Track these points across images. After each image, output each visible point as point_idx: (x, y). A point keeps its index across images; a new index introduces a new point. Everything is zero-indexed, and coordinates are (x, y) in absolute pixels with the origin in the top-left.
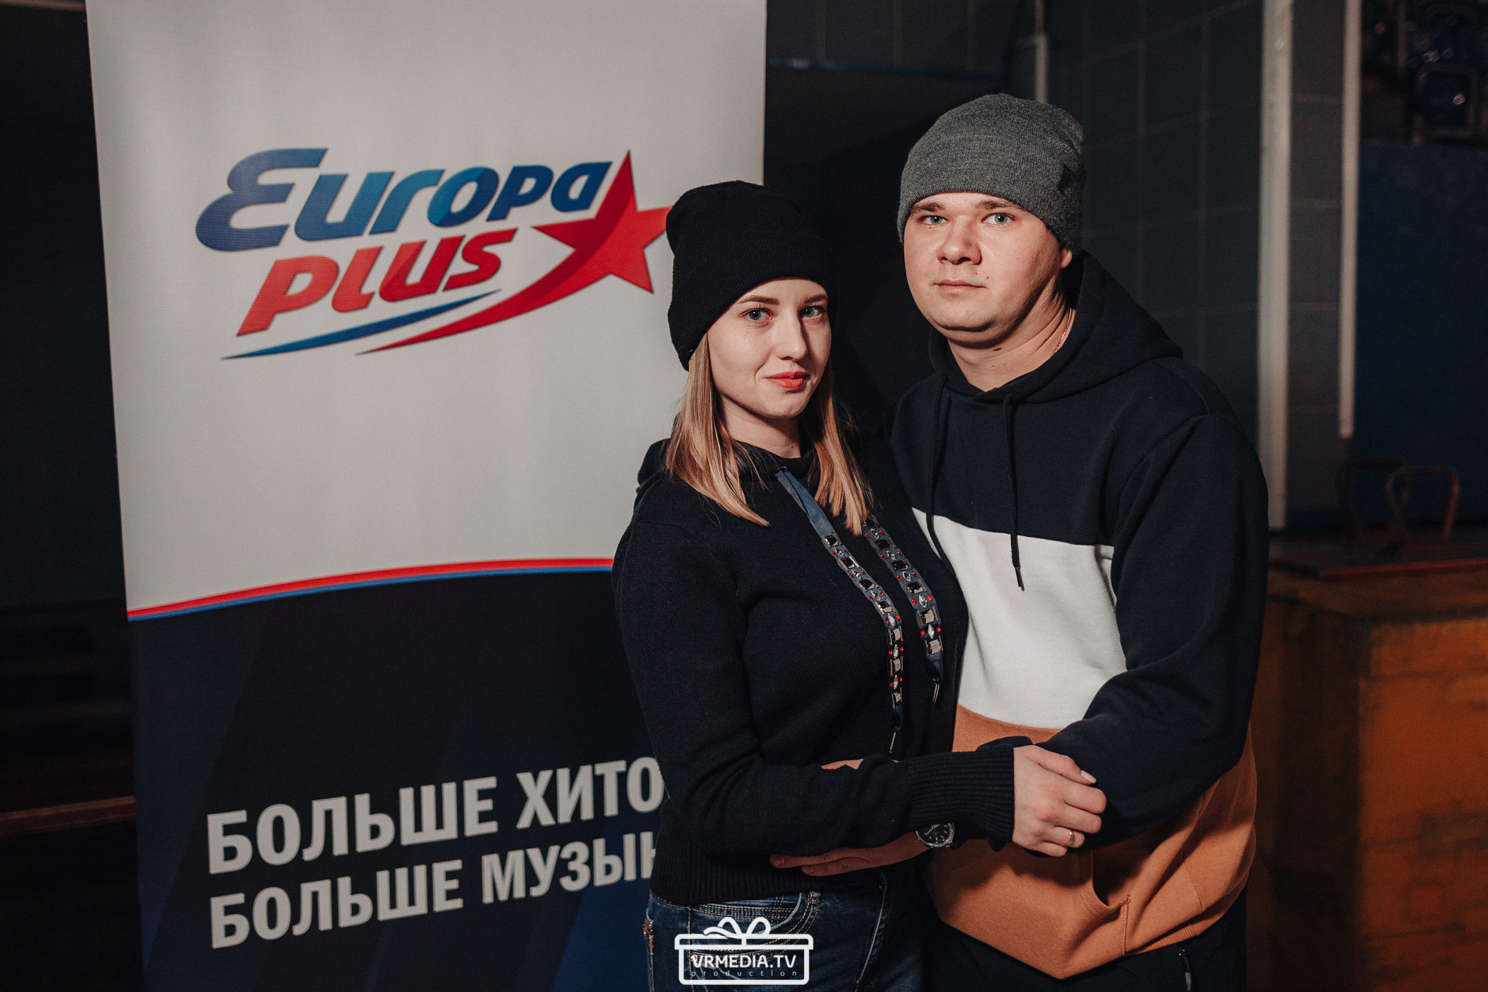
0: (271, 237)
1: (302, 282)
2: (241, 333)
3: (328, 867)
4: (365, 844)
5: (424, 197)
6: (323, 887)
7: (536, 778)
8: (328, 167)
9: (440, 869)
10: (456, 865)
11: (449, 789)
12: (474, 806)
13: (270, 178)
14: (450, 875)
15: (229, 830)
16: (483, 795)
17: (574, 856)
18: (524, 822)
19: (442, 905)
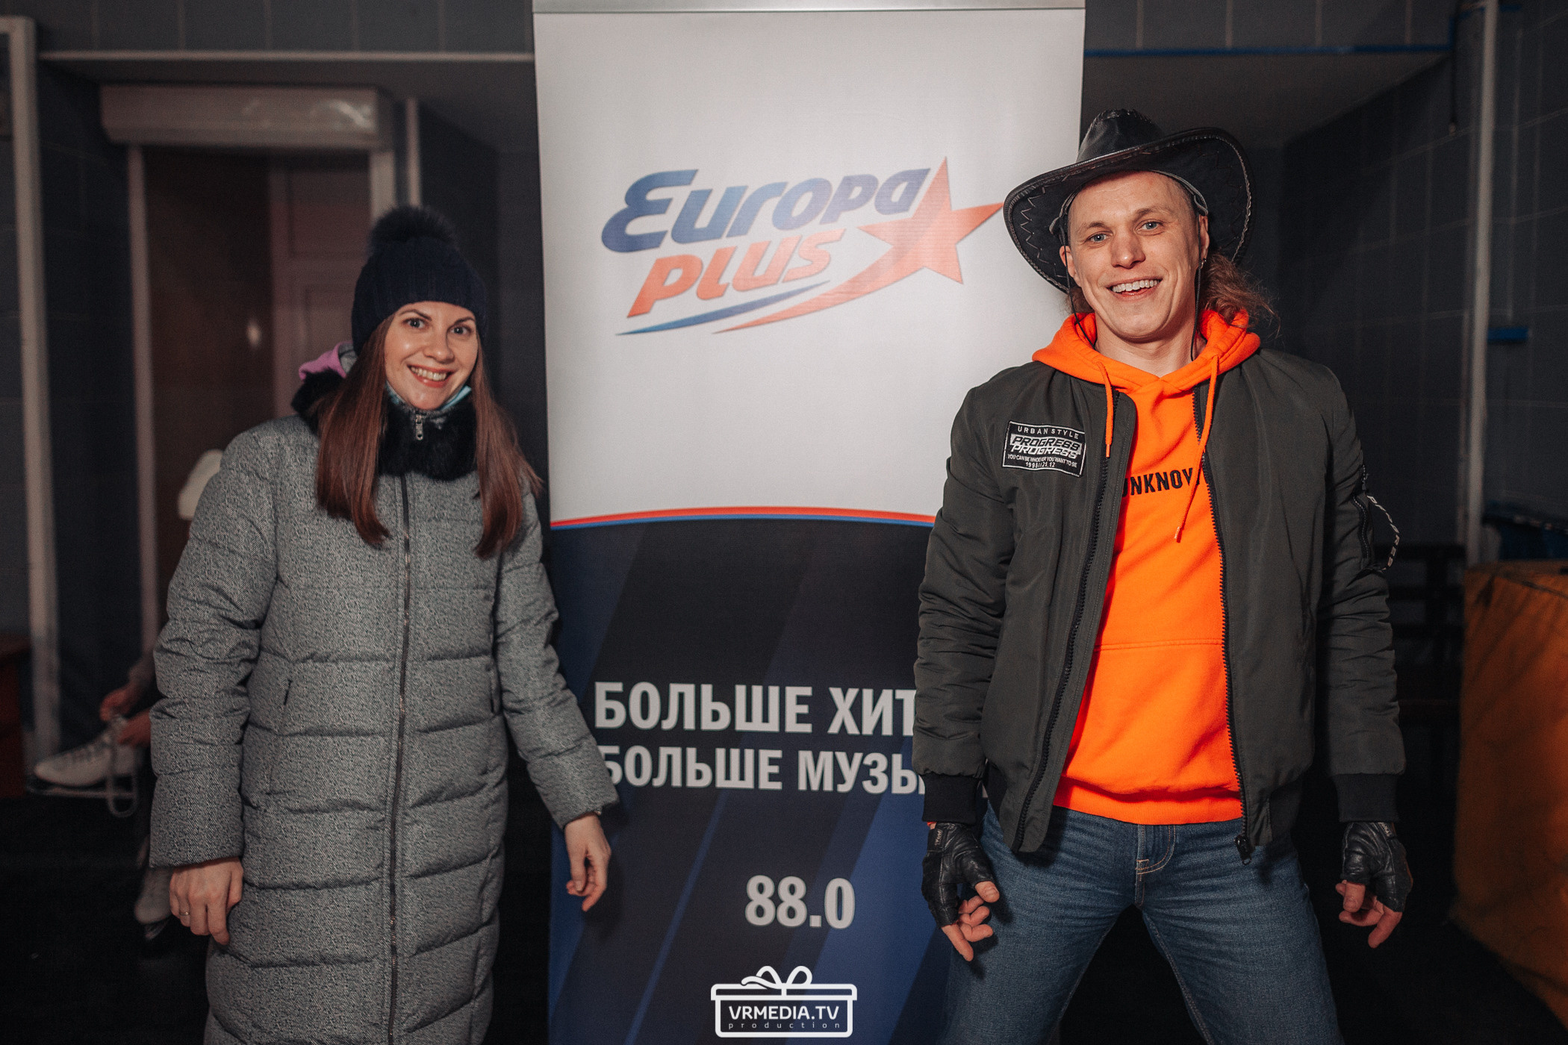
0: (653, 240)
1: (675, 276)
2: (633, 314)
3: (680, 737)
4: (707, 724)
5: (771, 205)
6: (676, 752)
7: (845, 694)
8: (698, 184)
9: (765, 755)
10: (777, 754)
11: (774, 691)
12: (793, 709)
13: (653, 195)
14: (772, 761)
15: (610, 696)
16: (801, 700)
17: (875, 764)
18: (834, 729)
19: (765, 784)
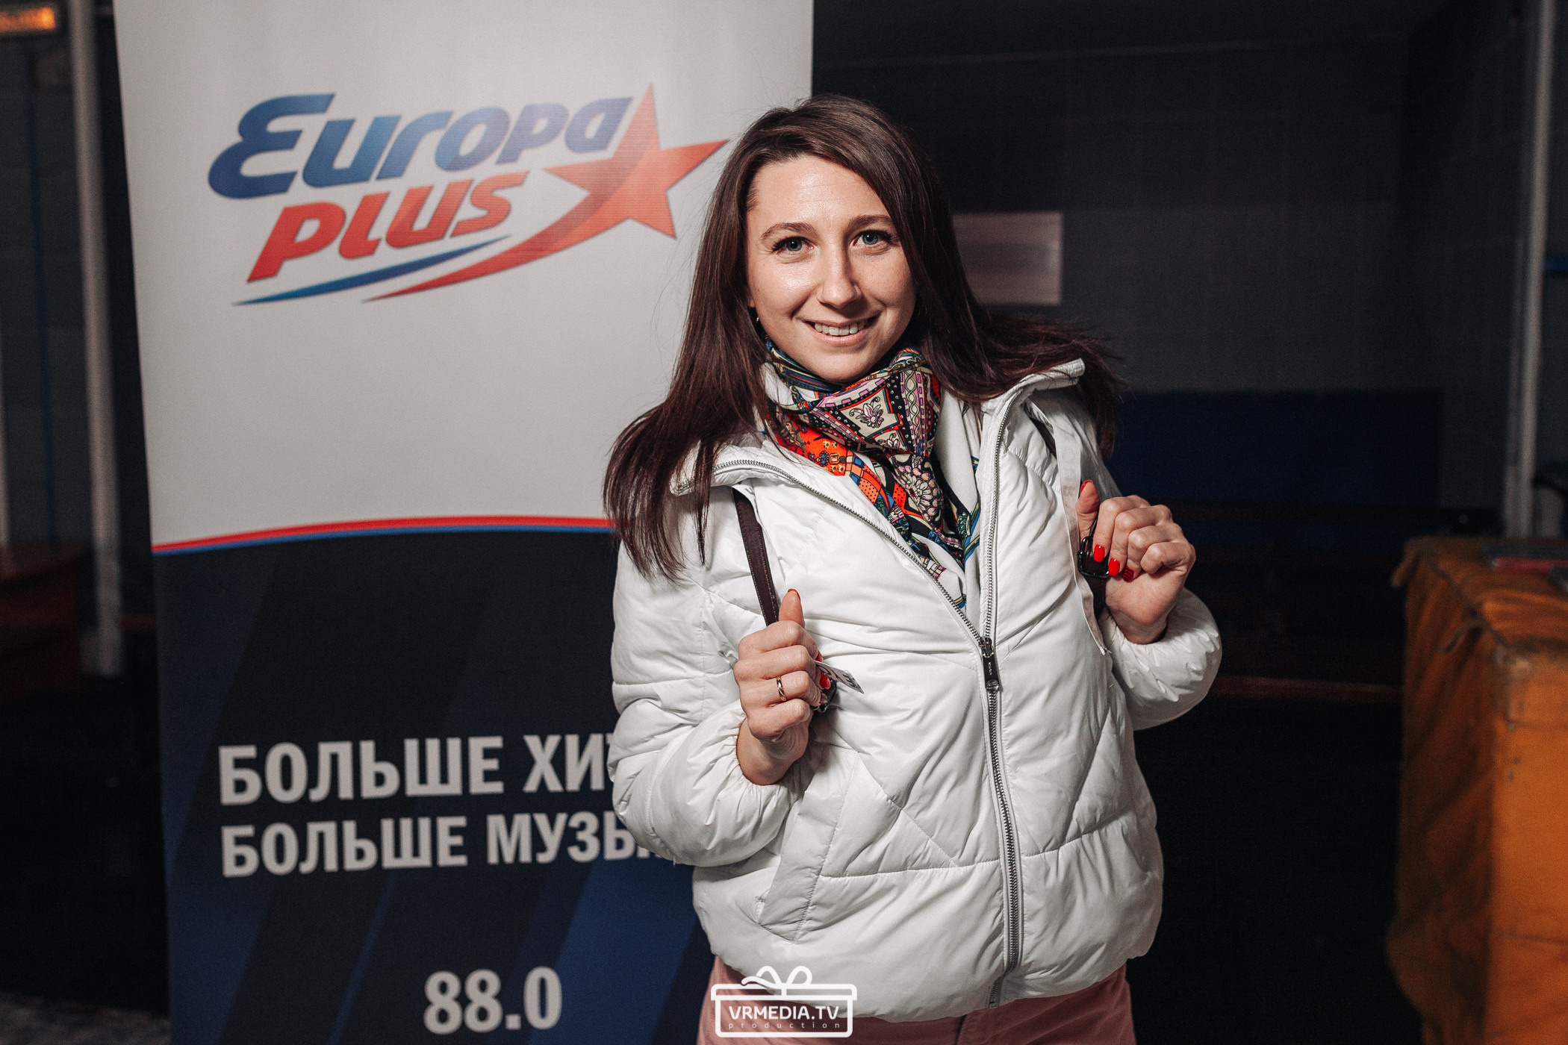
0: (279, 183)
1: (309, 229)
2: (252, 278)
3: (333, 809)
4: (369, 790)
5: (432, 140)
6: (329, 828)
7: (543, 742)
8: (335, 113)
9: (444, 823)
10: (460, 821)
11: (454, 745)
12: (479, 765)
13: (277, 126)
14: (454, 831)
15: (239, 763)
16: (488, 753)
17: (583, 826)
18: (531, 786)
19: (445, 859)
